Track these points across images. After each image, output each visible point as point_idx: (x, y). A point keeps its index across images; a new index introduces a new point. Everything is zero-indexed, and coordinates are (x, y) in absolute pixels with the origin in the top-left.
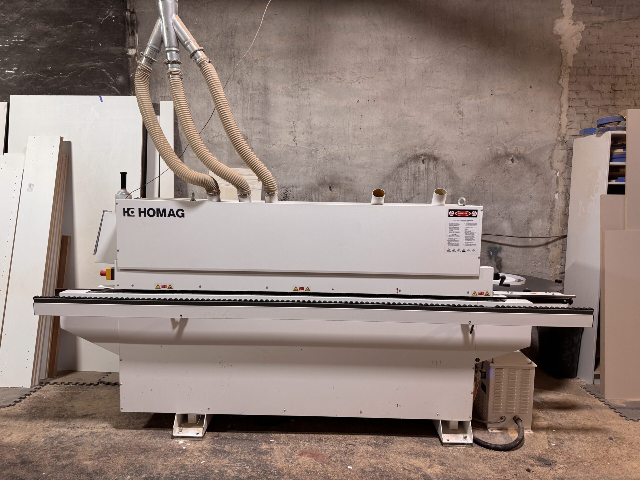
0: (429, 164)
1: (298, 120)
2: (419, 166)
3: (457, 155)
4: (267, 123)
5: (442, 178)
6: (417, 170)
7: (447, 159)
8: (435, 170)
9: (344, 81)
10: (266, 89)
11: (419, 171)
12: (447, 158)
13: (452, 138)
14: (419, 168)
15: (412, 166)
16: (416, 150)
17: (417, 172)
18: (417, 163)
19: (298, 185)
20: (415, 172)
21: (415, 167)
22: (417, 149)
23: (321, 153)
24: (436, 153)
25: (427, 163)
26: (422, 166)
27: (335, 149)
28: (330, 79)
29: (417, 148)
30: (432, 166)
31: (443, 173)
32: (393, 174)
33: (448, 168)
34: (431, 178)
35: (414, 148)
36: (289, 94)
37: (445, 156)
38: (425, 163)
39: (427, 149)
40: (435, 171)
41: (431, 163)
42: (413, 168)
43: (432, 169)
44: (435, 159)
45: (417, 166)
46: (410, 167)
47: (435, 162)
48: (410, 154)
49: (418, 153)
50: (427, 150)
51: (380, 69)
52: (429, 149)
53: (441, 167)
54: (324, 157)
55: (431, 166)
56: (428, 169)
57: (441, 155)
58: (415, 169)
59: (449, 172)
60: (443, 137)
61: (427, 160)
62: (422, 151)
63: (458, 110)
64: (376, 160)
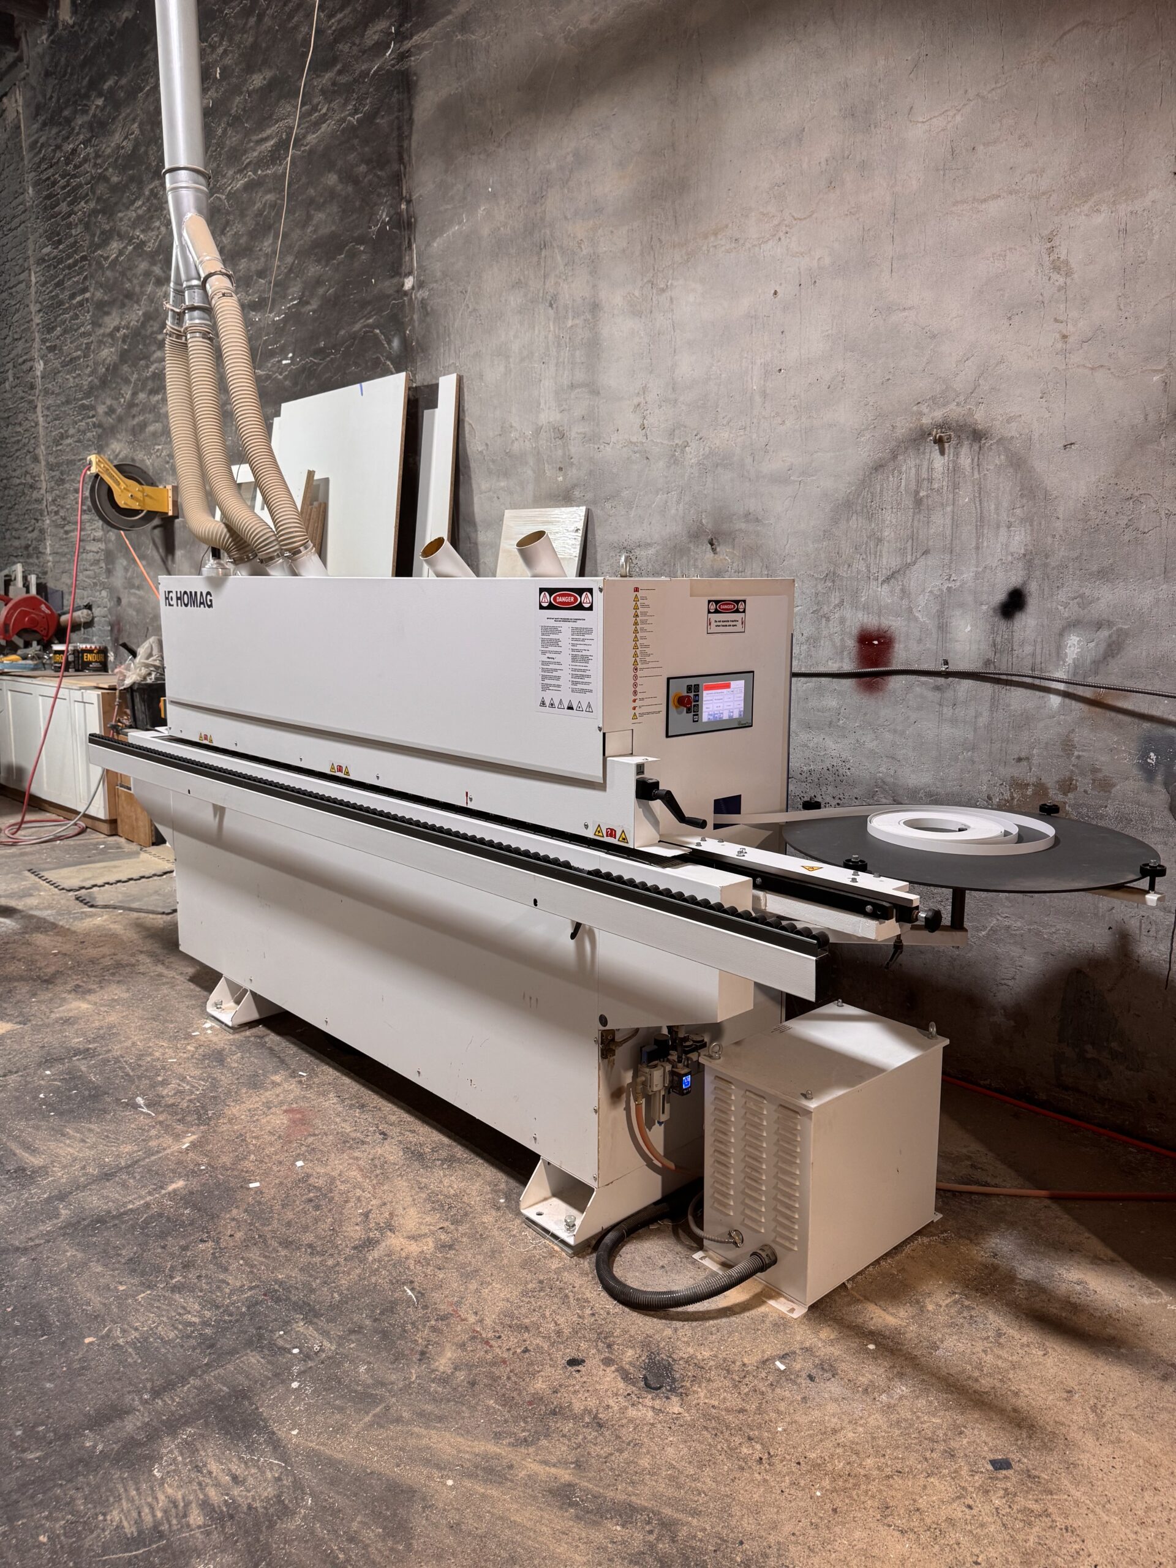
0: (957, 455)
1: (651, 372)
2: (931, 462)
3: (1047, 415)
4: (595, 392)
5: (997, 497)
6: (925, 475)
7: (1014, 433)
8: (976, 473)
9: (743, 244)
10: (595, 307)
11: (930, 480)
12: (1012, 430)
13: (1029, 357)
14: (931, 469)
15: (909, 465)
16: (921, 414)
17: (925, 482)
18: (924, 453)
19: (649, 541)
20: (919, 482)
21: (918, 467)
22: (926, 411)
23: (693, 454)
24: (980, 417)
25: (952, 450)
26: (939, 462)
27: (723, 438)
28: (715, 247)
29: (924, 408)
30: (969, 461)
31: (1001, 480)
32: (859, 495)
33: (1018, 463)
34: (965, 497)
35: (915, 408)
36: (635, 311)
37: (1008, 422)
38: (947, 451)
39: (953, 406)
40: (976, 476)
41: (965, 450)
42: (913, 470)
43: (968, 469)
44: (977, 436)
45: (925, 464)
46: (904, 469)
47: (976, 447)
48: (903, 426)
49: (926, 421)
50: (953, 411)
51: (831, 185)
52: (958, 404)
53: (995, 459)
54: (699, 464)
55: (965, 460)
56: (955, 470)
57: (993, 420)
58: (918, 474)
59: (1019, 475)
60: (1001, 362)
61: (954, 442)
62: (938, 415)
63: (1054, 256)
64: (815, 456)
